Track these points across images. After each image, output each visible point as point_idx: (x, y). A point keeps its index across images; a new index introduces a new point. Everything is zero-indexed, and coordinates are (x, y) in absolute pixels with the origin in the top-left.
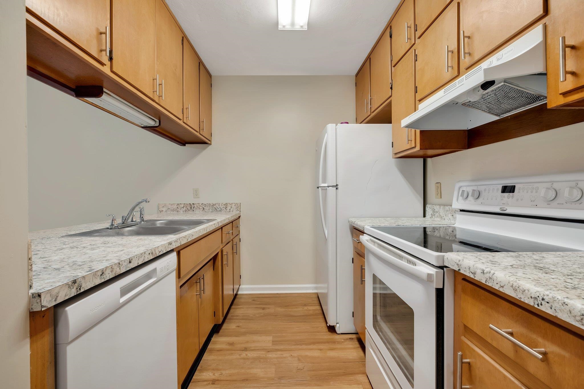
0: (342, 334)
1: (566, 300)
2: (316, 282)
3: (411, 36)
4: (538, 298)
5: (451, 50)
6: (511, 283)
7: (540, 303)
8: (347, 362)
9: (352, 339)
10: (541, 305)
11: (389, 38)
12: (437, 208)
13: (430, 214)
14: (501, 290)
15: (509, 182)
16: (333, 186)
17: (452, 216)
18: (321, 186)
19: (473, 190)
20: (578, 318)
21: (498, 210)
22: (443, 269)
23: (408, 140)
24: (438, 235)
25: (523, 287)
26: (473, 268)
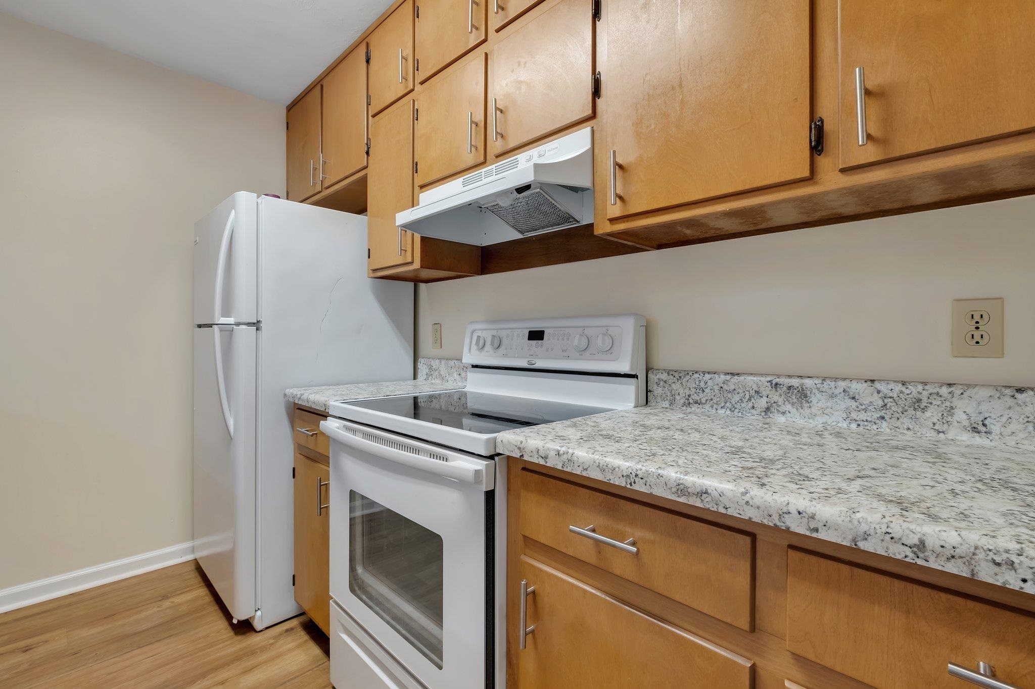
0: (267, 628)
1: (660, 471)
2: (193, 538)
3: (407, 74)
4: (631, 475)
5: (476, 121)
6: (597, 462)
7: (633, 481)
8: (288, 681)
9: (292, 629)
10: (635, 483)
11: (365, 63)
12: (435, 364)
13: (425, 373)
14: (584, 474)
15: (536, 326)
16: (249, 324)
17: (459, 375)
18: (218, 323)
19: (493, 335)
20: (674, 490)
21: (523, 364)
22: (494, 459)
23: (401, 250)
24: (437, 407)
25: (612, 464)
26: (544, 450)
